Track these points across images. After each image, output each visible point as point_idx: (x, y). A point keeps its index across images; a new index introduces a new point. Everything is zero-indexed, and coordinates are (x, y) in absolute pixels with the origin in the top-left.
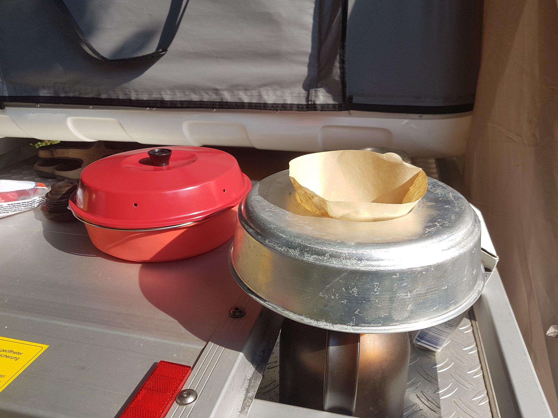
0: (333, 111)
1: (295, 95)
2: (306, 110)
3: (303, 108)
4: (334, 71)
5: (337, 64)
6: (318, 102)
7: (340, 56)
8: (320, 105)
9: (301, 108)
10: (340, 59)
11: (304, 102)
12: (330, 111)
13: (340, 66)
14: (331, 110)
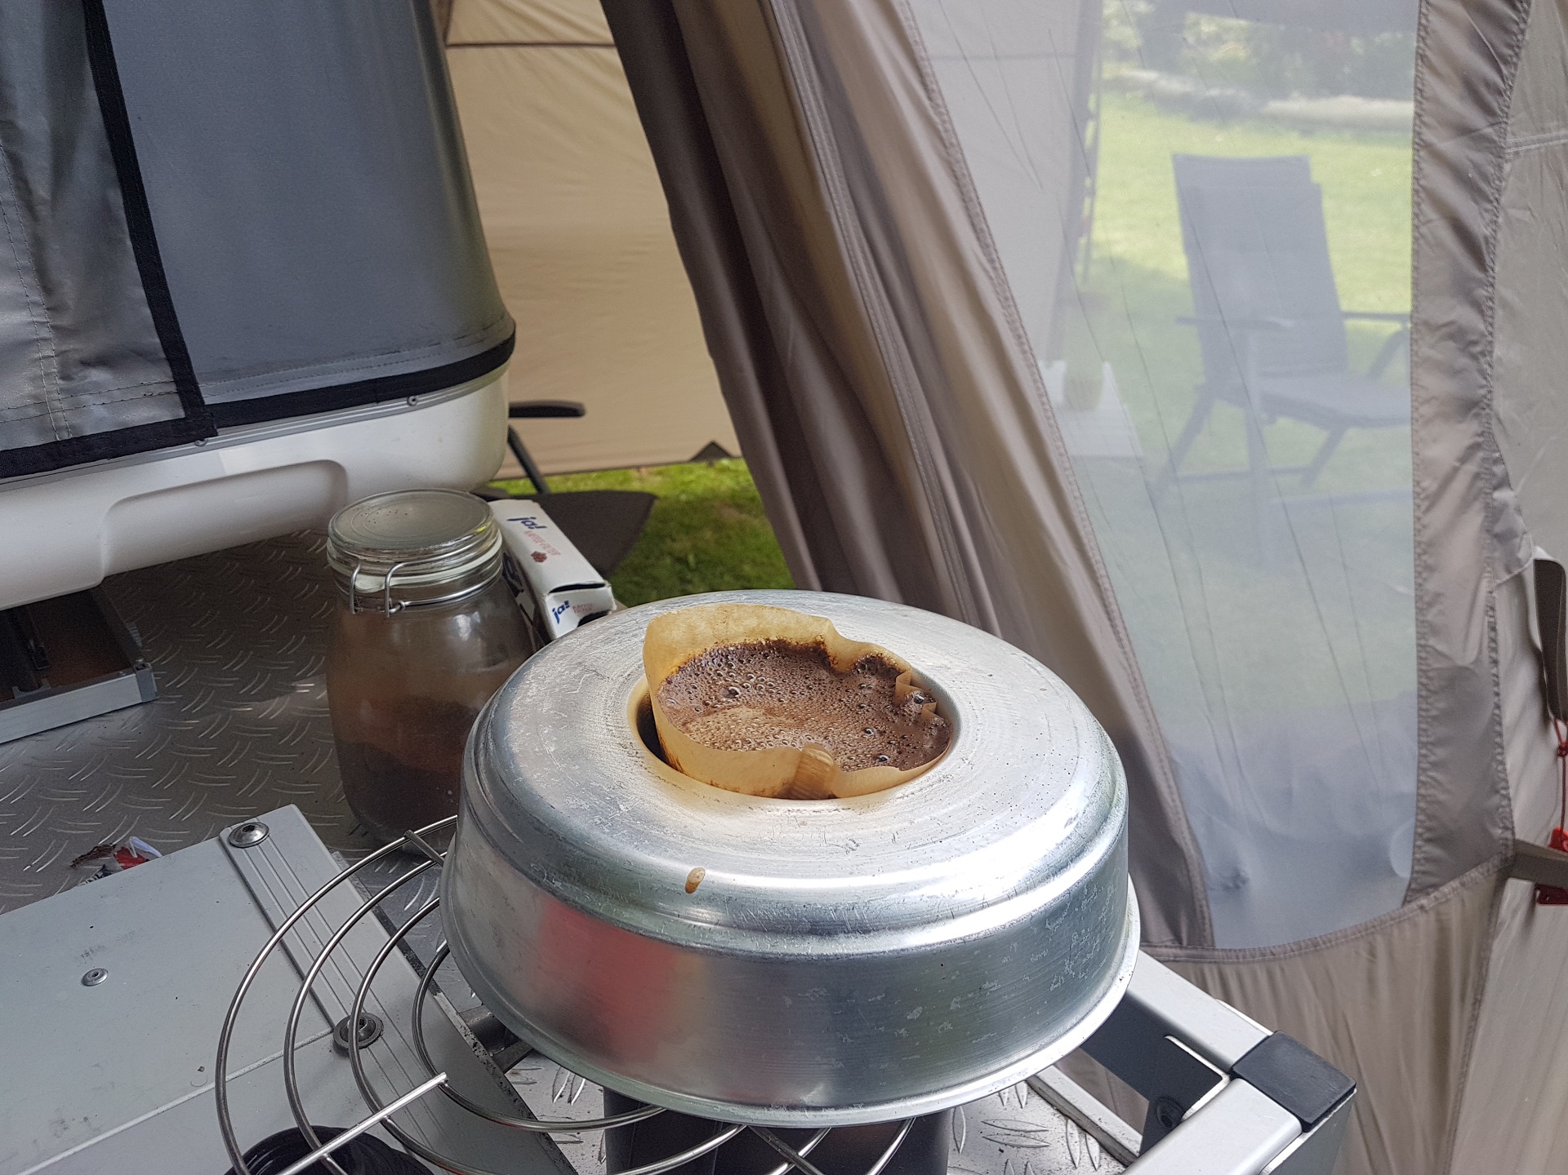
0: (159, 447)
2: (50, 465)
6: (90, 430)
8: (99, 436)
9: (24, 463)
11: (29, 438)
12: (150, 449)
13: (149, 296)
14: (152, 444)
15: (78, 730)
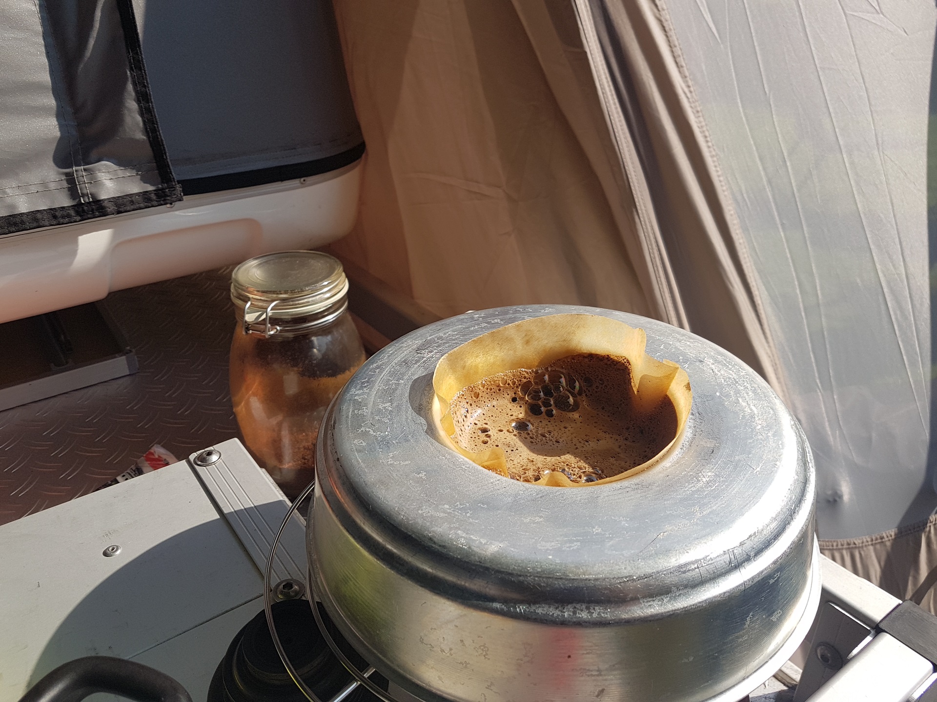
0: (146, 207)
1: (34, 189)
2: (78, 218)
3: (69, 216)
4: (128, 120)
5: (131, 104)
6: (103, 196)
7: (135, 85)
8: (109, 200)
9: (63, 217)
10: (136, 92)
11: (64, 201)
12: (141, 208)
13: (140, 108)
14: (142, 205)
15: (91, 390)
